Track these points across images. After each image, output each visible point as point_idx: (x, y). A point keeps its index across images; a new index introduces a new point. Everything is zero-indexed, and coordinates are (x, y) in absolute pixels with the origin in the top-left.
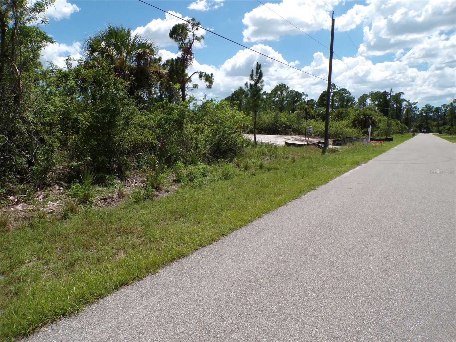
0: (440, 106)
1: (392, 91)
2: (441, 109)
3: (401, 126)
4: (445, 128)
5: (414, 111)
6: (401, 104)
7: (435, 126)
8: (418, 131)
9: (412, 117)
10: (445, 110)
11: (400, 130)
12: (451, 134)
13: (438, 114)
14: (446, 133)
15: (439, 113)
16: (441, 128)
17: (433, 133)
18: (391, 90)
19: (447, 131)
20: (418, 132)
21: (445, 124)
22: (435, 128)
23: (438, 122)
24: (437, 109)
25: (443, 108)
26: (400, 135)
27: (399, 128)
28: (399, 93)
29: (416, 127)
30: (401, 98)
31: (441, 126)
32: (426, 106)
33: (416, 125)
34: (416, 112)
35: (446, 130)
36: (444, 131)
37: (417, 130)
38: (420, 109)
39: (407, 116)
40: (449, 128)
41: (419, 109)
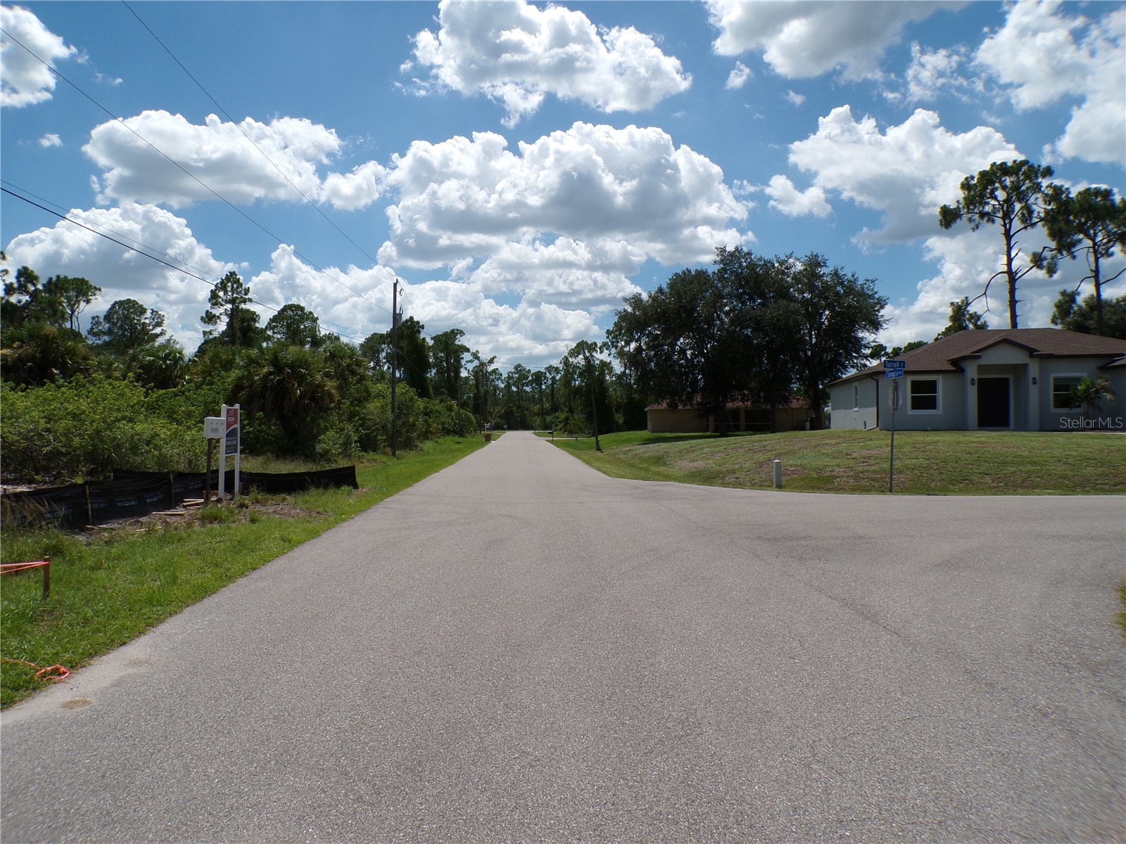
0: (543, 370)
1: (398, 289)
2: (545, 377)
3: (458, 414)
4: (557, 418)
5: (493, 380)
6: (458, 360)
7: (537, 414)
8: (505, 427)
9: (486, 392)
10: (553, 378)
11: (455, 424)
12: (571, 432)
13: (541, 388)
14: (561, 429)
15: (542, 384)
16: (548, 418)
17: (535, 430)
18: (395, 285)
19: (561, 425)
20: (505, 429)
21: (555, 409)
22: (538, 420)
23: (543, 405)
24: (539, 377)
25: (548, 373)
26: (457, 438)
27: (452, 419)
28: (453, 331)
29: (501, 417)
30: (457, 342)
31: (548, 413)
32: (517, 367)
33: (498, 412)
34: (497, 383)
35: (560, 422)
36: (557, 425)
37: (503, 425)
38: (505, 375)
39: (476, 391)
40: (567, 419)
41: (501, 375)
